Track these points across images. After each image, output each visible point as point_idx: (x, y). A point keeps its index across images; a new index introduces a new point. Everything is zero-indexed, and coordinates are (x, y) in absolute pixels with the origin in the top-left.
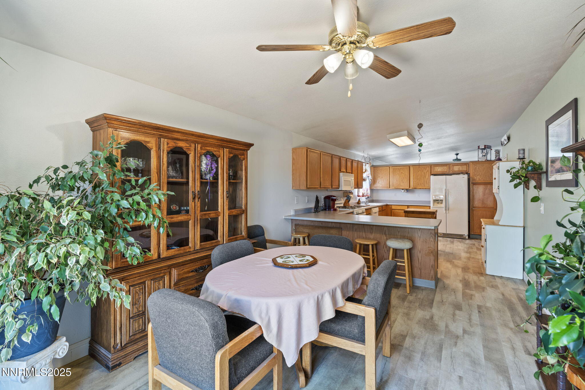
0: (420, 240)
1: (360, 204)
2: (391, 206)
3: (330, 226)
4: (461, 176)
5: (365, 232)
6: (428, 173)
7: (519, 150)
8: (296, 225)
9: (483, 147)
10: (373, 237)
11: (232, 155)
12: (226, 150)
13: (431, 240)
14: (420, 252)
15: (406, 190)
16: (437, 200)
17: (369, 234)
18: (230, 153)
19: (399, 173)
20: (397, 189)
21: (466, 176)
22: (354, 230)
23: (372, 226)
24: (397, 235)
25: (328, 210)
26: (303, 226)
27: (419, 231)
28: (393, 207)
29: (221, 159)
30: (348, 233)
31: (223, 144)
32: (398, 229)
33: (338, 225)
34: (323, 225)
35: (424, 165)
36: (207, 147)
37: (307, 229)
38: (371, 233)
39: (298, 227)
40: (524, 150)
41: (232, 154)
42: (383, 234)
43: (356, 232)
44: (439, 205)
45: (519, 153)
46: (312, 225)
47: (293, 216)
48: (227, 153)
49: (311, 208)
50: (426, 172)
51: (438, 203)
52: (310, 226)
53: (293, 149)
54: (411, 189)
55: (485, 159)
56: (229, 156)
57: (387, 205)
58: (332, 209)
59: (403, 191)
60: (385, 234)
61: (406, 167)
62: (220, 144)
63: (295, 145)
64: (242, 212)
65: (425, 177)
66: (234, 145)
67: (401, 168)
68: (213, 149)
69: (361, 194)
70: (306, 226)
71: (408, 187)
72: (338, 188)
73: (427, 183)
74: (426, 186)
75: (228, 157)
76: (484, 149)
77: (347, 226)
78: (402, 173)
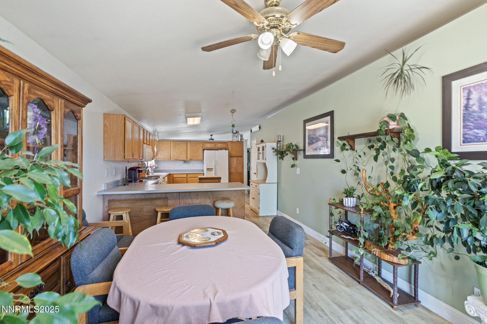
0: (235, 199)
1: (149, 174)
2: (173, 175)
3: (154, 197)
4: (224, 151)
5: (191, 199)
6: (201, 148)
7: (278, 136)
8: (109, 201)
9: (235, 132)
10: (198, 202)
11: (67, 110)
12: (61, 102)
13: (243, 198)
14: (235, 208)
15: (184, 161)
16: (209, 169)
17: (195, 199)
18: (66, 107)
19: (178, 147)
20: (176, 160)
21: (227, 151)
22: (181, 198)
23: (197, 193)
24: (218, 198)
25: (134, 182)
26: (120, 201)
27: (235, 192)
28: (175, 176)
29: (55, 113)
30: (174, 201)
31: (58, 92)
32: (219, 192)
33: (164, 196)
34: (146, 198)
35: (198, 142)
36: (37, 90)
37: (126, 203)
38: (197, 198)
39: (113, 202)
40: (280, 136)
41: (68, 108)
42: (207, 198)
43: (182, 200)
44: (211, 172)
45: (278, 138)
46: (132, 199)
47: (105, 191)
48: (63, 105)
49: (118, 181)
50: (200, 147)
51: (209, 171)
52: (129, 200)
53: (104, 114)
54: (188, 160)
55: (236, 140)
56: (65, 112)
57: (170, 174)
58: (138, 181)
59: (181, 162)
60: (209, 198)
61: (185, 142)
62: (54, 90)
63: (106, 111)
64: (78, 192)
65: (199, 151)
66: (70, 97)
67: (180, 143)
68: (45, 95)
69: (149, 166)
70: (124, 201)
71: (186, 159)
72: (142, 159)
73: (200, 156)
74: (199, 158)
75: (63, 112)
76: (235, 133)
77: (173, 195)
78: (181, 147)
